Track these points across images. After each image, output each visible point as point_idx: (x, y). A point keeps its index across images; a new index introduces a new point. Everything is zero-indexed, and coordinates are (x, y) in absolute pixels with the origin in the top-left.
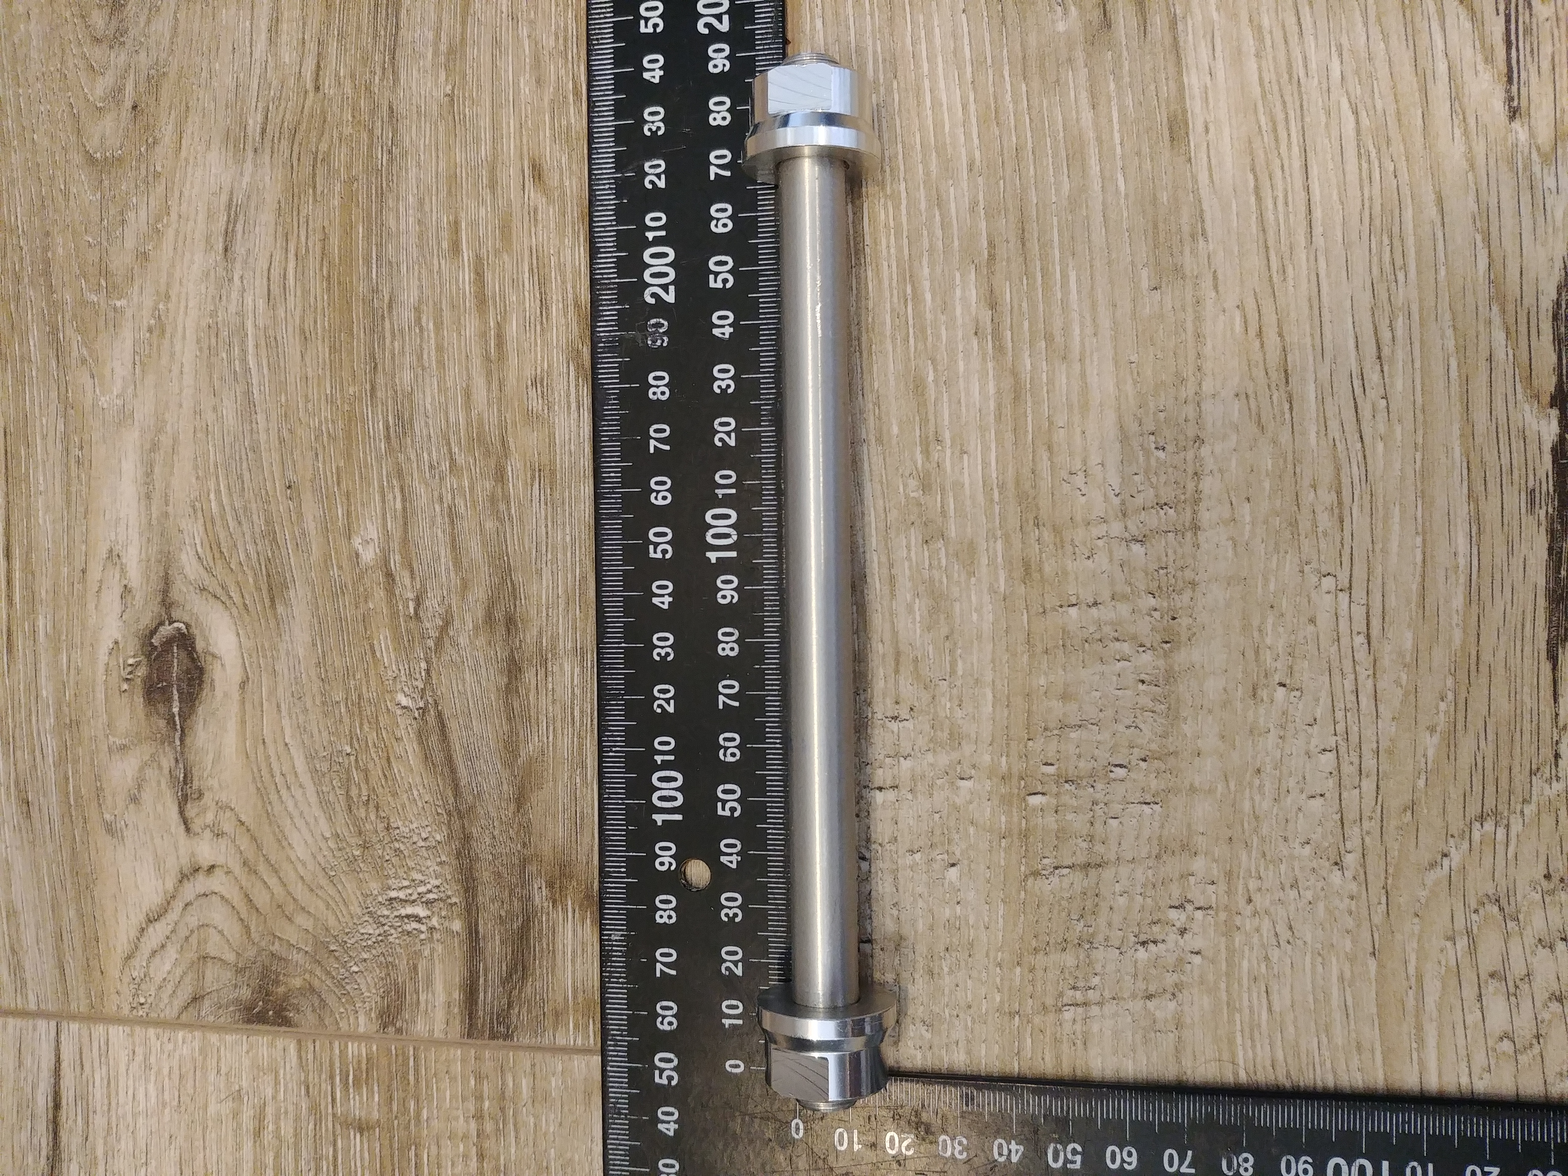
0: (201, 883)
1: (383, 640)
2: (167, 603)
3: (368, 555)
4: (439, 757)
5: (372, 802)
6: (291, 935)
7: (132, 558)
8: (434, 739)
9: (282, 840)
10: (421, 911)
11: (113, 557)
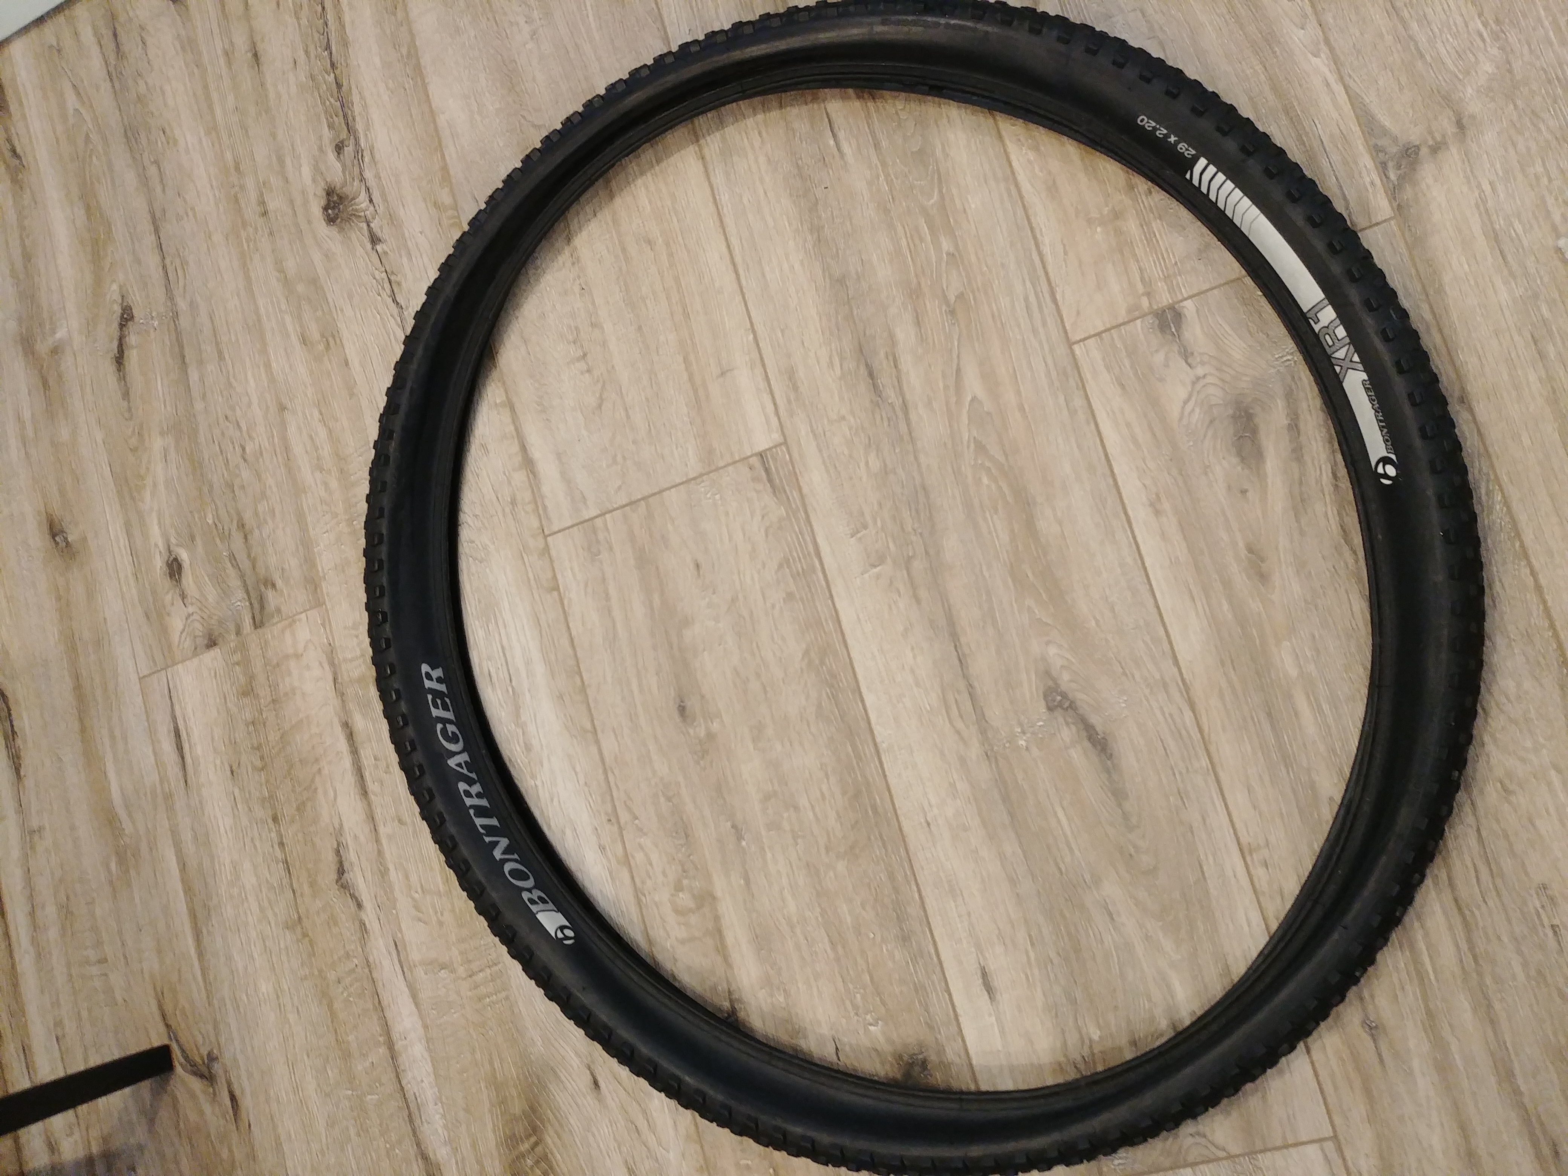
0: (191, 618)
1: (218, 541)
2: (170, 552)
3: (210, 522)
4: (235, 564)
5: (224, 581)
6: (213, 622)
7: (160, 544)
8: (233, 562)
9: (207, 599)
10: (239, 603)
11: (156, 545)
